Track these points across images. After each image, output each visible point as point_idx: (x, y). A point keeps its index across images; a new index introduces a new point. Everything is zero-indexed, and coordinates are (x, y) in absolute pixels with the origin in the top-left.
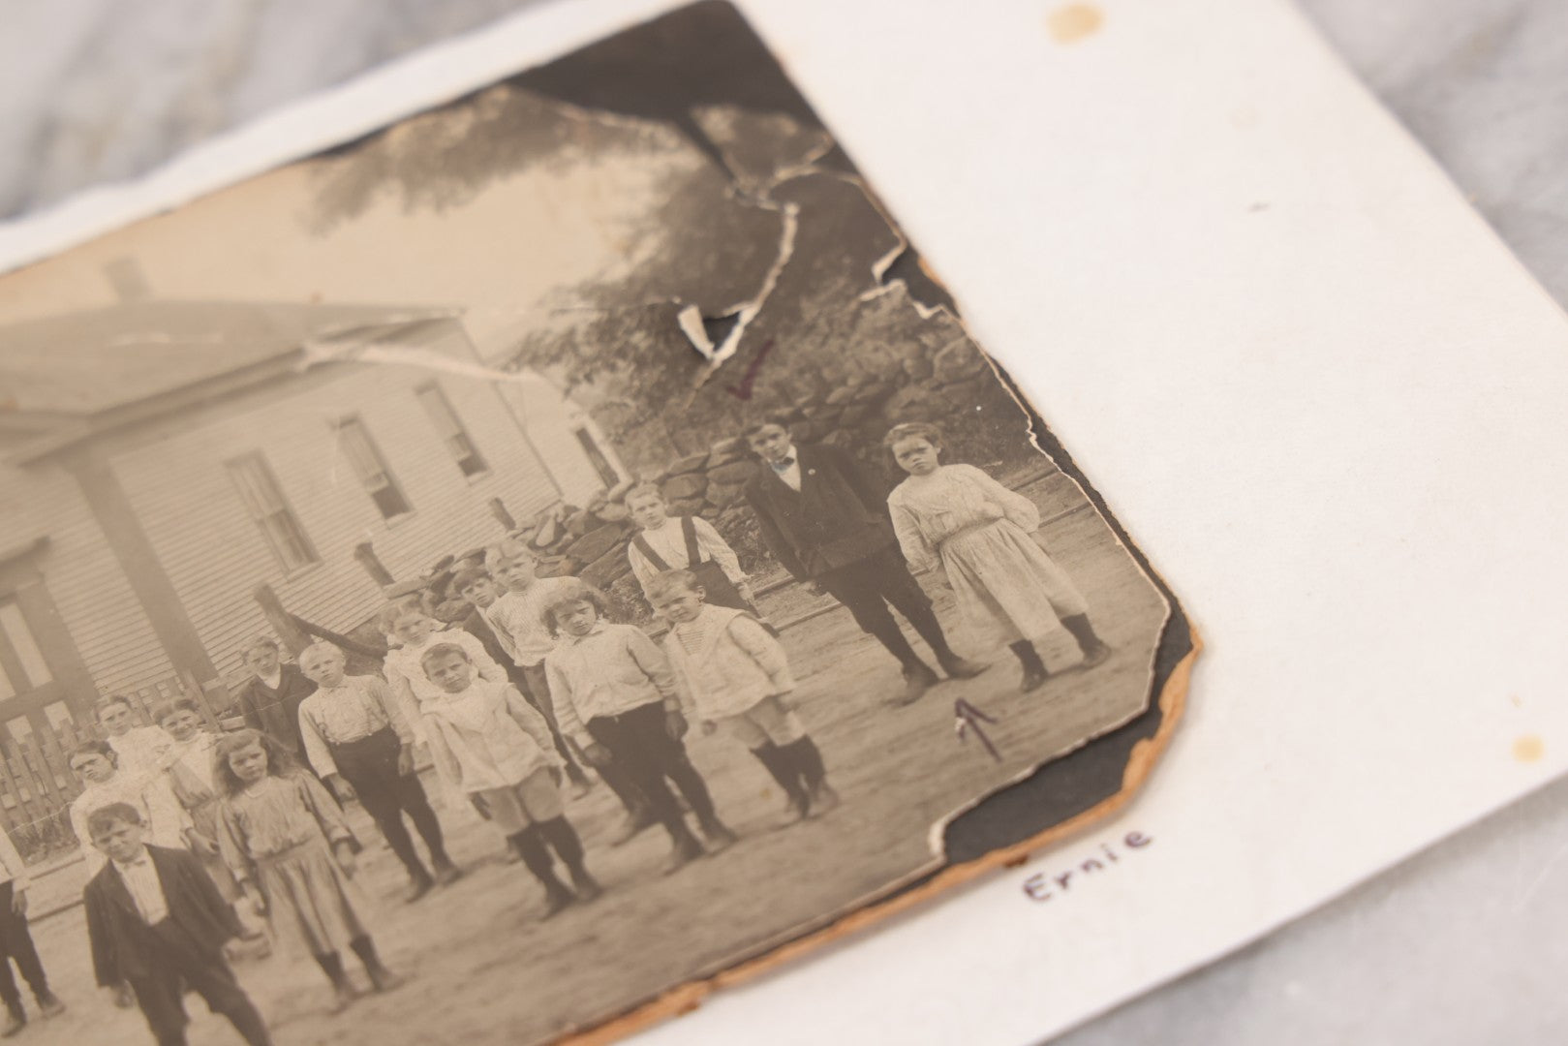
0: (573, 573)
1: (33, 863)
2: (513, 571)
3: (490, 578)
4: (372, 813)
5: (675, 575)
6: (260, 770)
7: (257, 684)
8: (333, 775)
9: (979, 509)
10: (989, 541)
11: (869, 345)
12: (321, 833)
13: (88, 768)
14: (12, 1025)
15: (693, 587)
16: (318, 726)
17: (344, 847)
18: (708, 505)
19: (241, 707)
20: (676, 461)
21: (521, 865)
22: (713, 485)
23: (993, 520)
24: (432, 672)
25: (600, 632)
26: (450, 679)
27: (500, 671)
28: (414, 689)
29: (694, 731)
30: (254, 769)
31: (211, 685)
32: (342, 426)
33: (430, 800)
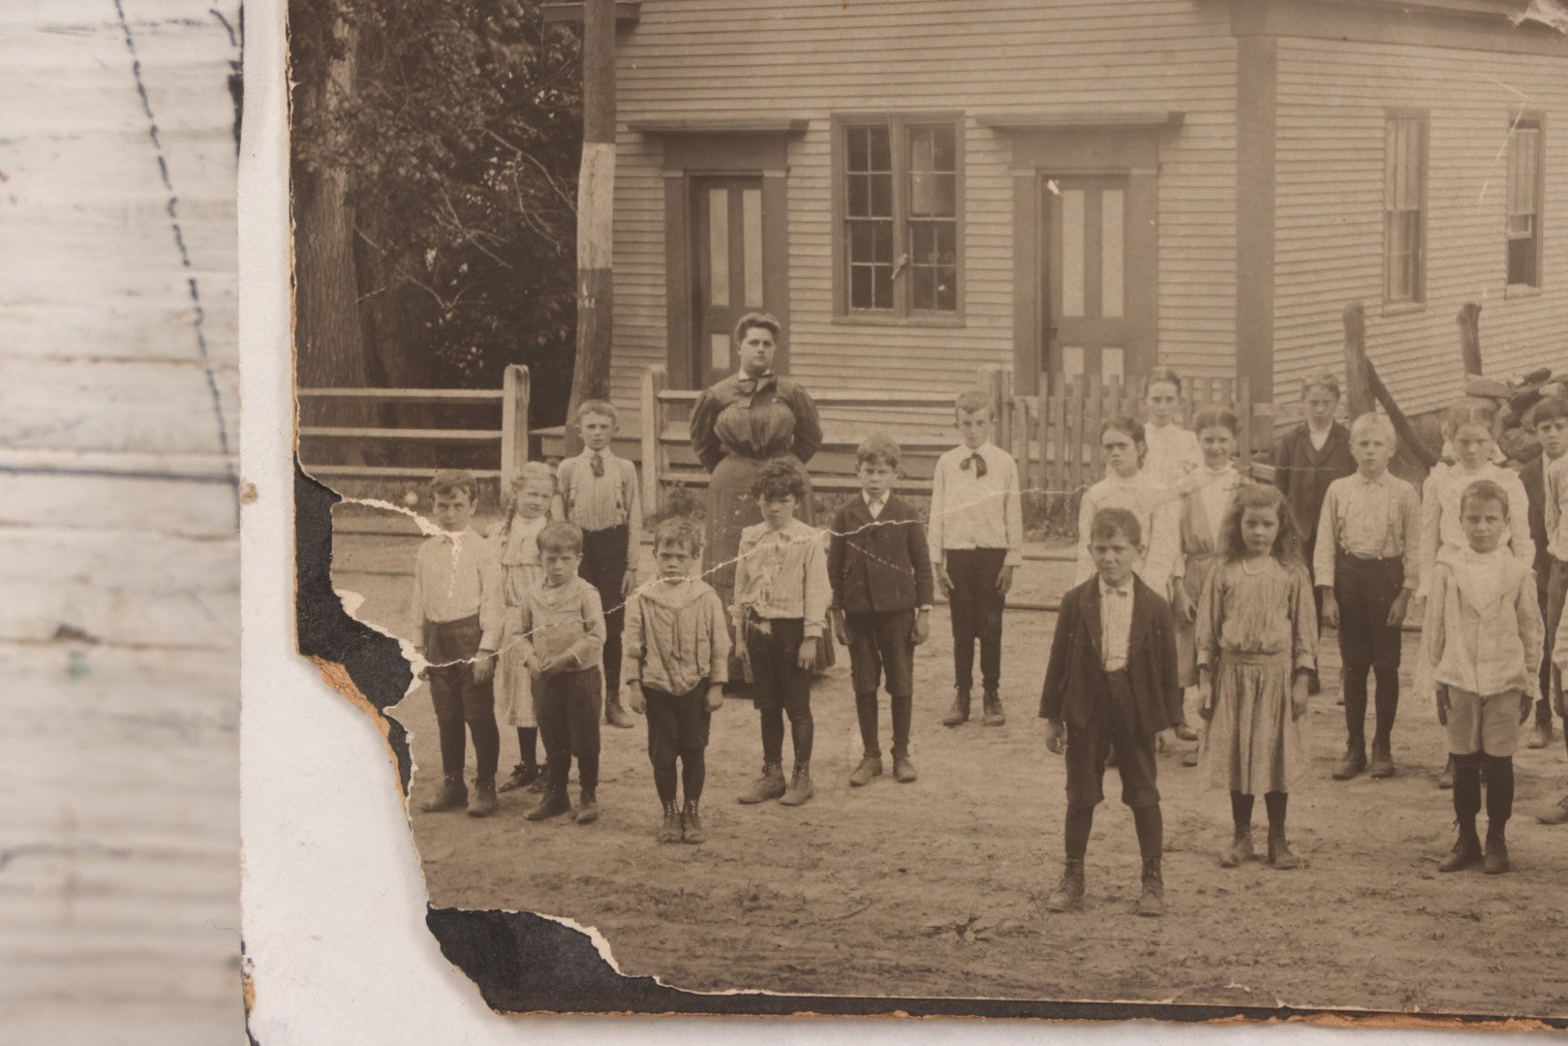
1: (1031, 540)
4: (1344, 655)
6: (1265, 543)
7: (1303, 433)
8: (1328, 588)
12: (1290, 651)
13: (1117, 451)
14: (956, 715)
16: (1337, 519)
17: (1304, 679)
19: (1278, 455)
21: (1450, 794)
24: (1468, 513)
26: (1480, 532)
27: (1529, 548)
28: (1442, 526)
30: (1262, 539)
31: (1262, 409)
32: (1522, 125)
33: (1401, 669)
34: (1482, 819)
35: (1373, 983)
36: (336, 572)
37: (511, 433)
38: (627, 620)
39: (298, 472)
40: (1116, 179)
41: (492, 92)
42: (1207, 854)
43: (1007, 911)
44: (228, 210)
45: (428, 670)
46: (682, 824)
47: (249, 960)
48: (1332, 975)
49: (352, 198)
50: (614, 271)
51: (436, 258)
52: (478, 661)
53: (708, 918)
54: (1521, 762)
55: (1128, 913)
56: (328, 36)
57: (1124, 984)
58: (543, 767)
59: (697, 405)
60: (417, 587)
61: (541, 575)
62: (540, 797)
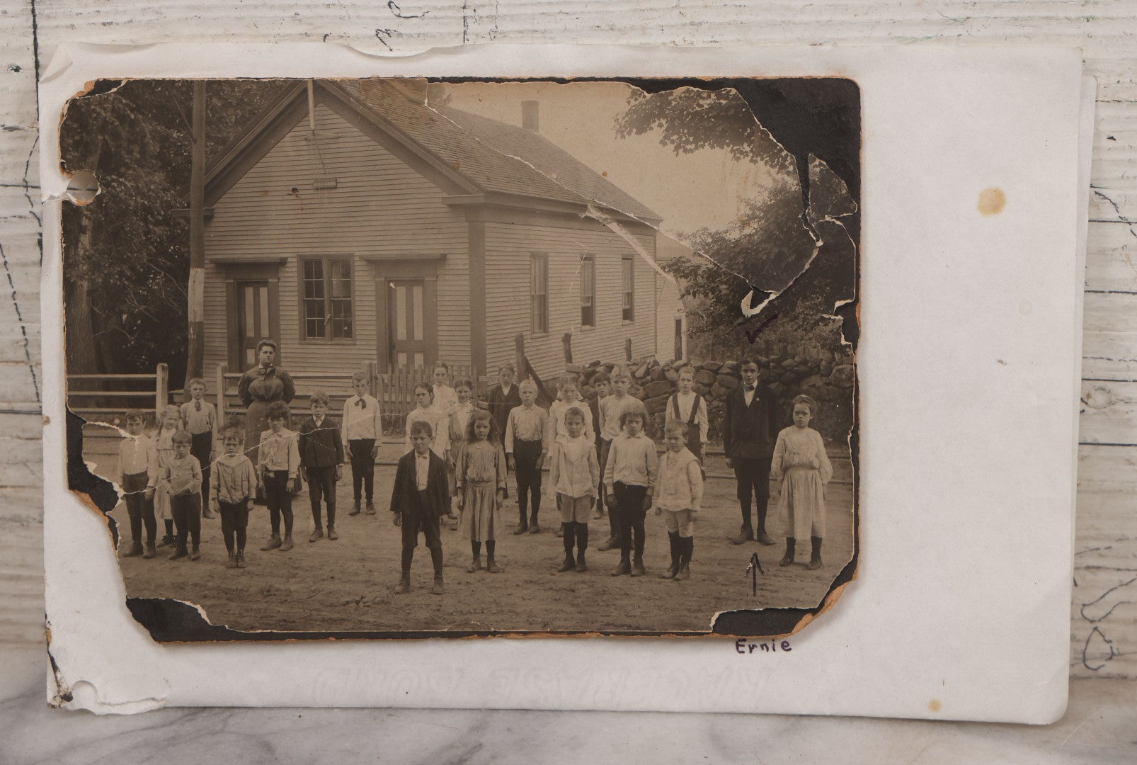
0: (643, 400)
1: (386, 435)
2: (620, 384)
3: (610, 383)
5: (681, 424)
7: (499, 388)
8: (511, 454)
9: (811, 459)
10: (806, 479)
11: (814, 342)
12: (495, 481)
13: (421, 397)
14: (355, 511)
15: (684, 435)
16: (514, 424)
17: (501, 492)
18: (710, 393)
19: (489, 398)
20: (709, 361)
21: (562, 539)
22: (716, 384)
23: (813, 468)
24: (568, 421)
25: (639, 438)
26: (573, 429)
27: (593, 435)
28: (558, 427)
29: (651, 511)
30: (483, 434)
31: (482, 378)
32: (586, 259)
33: (541, 488)
34: (575, 550)
35: (531, 620)
36: (86, 454)
37: (160, 393)
38: (212, 472)
39: (67, 411)
40: (419, 282)
41: (150, 247)
42: (461, 567)
43: (377, 594)
44: (37, 296)
45: (125, 495)
46: (237, 560)
47: (49, 622)
48: (514, 617)
49: (90, 293)
50: (205, 322)
51: (127, 318)
52: (147, 491)
53: (249, 600)
54: (591, 525)
55: (429, 593)
56: (79, 224)
57: (427, 623)
58: (176, 537)
59: (241, 380)
60: (120, 460)
61: (174, 454)
62: (175, 549)
